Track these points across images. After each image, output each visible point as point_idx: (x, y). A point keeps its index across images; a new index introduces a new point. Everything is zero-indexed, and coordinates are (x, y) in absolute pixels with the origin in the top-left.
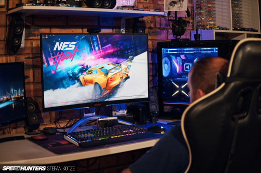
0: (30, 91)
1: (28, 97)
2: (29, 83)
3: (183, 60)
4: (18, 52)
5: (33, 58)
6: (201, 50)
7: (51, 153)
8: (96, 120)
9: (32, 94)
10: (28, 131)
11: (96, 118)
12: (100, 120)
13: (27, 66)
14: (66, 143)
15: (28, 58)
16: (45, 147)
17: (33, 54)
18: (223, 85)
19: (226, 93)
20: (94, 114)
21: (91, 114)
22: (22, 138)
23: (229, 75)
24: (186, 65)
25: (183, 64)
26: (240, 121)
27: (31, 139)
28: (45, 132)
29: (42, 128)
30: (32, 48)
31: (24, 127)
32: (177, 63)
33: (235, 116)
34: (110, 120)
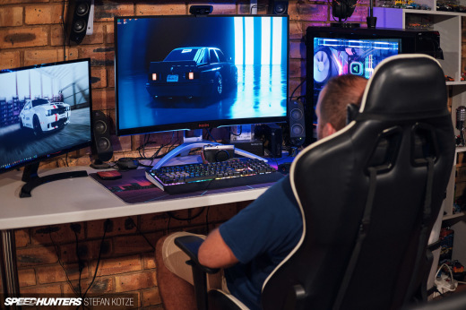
0: (100, 101)
1: (96, 111)
2: (100, 89)
3: (349, 56)
4: (83, 42)
5: (106, 50)
6: (373, 45)
7: (121, 201)
8: (200, 148)
9: (104, 105)
10: (95, 163)
11: (202, 145)
12: (206, 148)
13: (97, 62)
14: (148, 184)
15: (98, 50)
16: (114, 190)
17: (107, 44)
18: (353, 123)
19: (354, 136)
20: (200, 138)
21: (194, 139)
22: (83, 174)
23: (361, 110)
24: (354, 66)
25: (350, 62)
26: (379, 177)
27: (97, 177)
28: (121, 165)
29: (117, 157)
30: (106, 36)
31: (90, 156)
32: (341, 60)
33: (371, 169)
34: (222, 150)
